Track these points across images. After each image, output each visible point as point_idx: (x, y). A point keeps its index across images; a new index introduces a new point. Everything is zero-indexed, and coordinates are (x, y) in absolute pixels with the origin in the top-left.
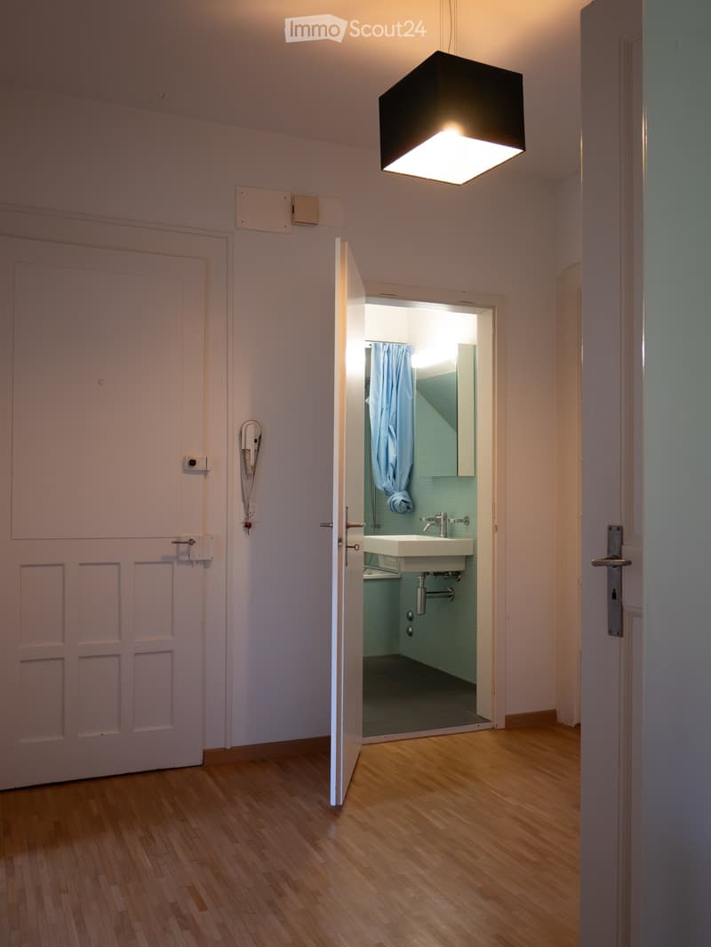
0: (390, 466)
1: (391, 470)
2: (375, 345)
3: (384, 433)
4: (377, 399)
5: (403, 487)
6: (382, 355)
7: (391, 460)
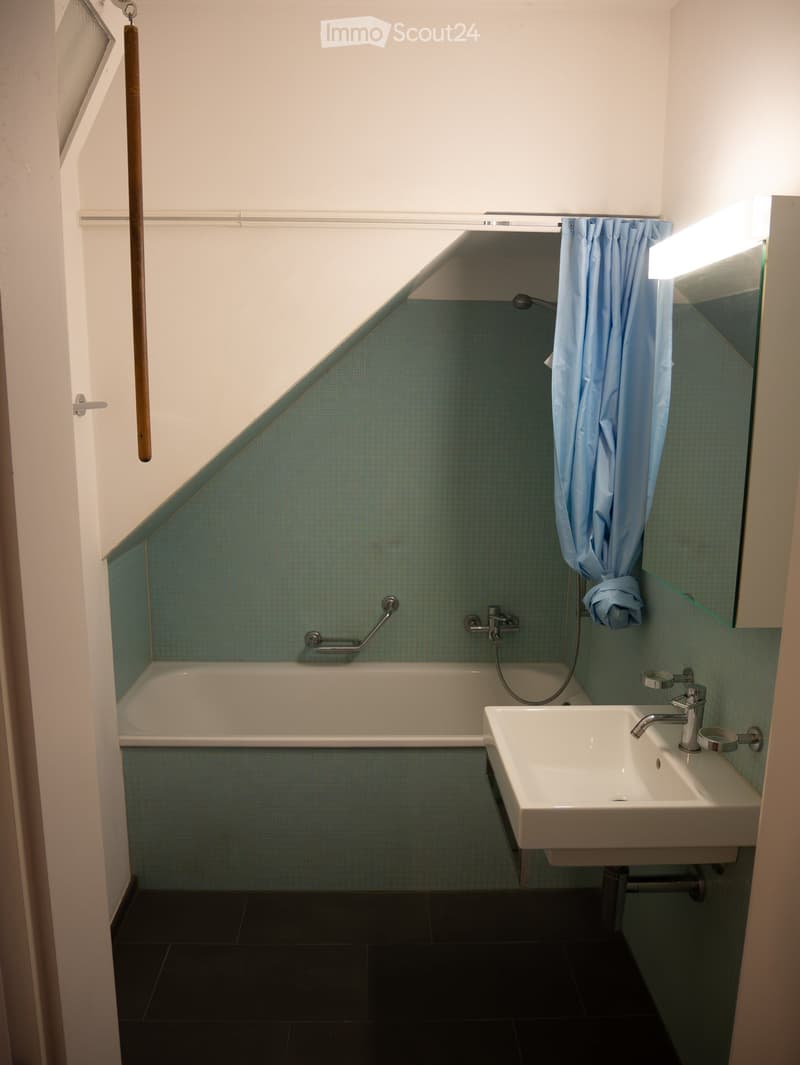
0: (596, 518)
1: (598, 527)
2: (573, 225)
3: (586, 438)
4: (569, 356)
5: (624, 568)
6: (584, 249)
7: (600, 505)
